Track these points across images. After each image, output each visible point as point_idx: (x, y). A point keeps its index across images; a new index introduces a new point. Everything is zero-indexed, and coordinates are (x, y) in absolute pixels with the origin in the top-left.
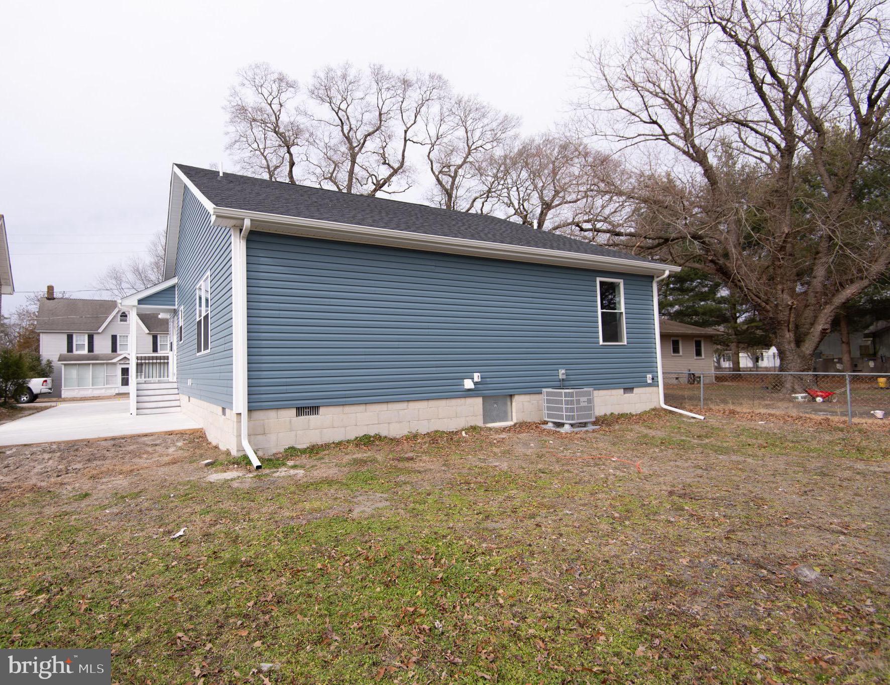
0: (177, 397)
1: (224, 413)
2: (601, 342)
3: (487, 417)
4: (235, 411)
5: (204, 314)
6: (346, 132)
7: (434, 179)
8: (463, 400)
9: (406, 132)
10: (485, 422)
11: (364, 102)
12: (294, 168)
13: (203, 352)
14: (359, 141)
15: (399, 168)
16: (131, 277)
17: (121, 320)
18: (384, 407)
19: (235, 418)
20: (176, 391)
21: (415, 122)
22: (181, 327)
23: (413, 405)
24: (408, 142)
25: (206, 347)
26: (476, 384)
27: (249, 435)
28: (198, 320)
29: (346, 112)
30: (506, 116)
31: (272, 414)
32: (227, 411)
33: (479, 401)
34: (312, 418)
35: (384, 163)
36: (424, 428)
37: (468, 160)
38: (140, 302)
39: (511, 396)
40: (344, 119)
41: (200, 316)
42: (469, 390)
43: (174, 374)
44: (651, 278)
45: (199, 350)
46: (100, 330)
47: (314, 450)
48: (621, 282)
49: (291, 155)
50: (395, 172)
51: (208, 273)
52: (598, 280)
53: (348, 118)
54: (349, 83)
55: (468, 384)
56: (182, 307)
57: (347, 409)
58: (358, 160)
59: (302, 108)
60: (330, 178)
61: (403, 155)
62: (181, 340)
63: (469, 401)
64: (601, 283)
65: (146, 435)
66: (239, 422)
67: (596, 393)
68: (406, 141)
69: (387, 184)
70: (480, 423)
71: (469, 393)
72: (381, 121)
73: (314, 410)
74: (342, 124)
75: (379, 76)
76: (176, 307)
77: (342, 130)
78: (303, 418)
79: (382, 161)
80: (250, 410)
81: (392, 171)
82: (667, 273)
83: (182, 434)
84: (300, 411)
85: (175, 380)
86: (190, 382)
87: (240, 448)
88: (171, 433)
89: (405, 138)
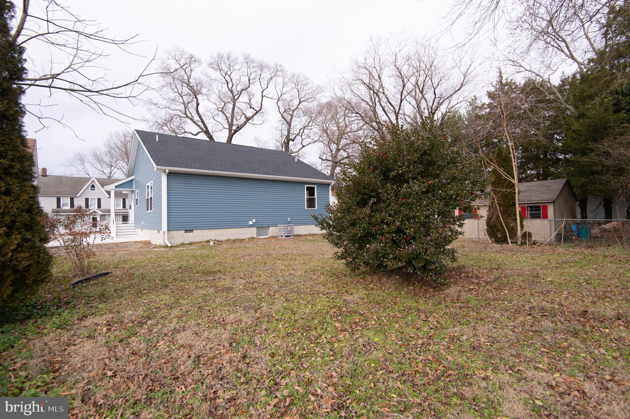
0: (135, 230)
1: (159, 233)
2: (306, 208)
3: (258, 234)
4: (163, 231)
5: (150, 197)
6: (230, 87)
7: (280, 115)
8: (248, 229)
9: (262, 92)
10: (257, 236)
11: (241, 71)
12: (199, 106)
13: (149, 211)
14: (238, 92)
15: (260, 110)
16: (91, 159)
17: (91, 190)
18: (218, 230)
19: (163, 233)
20: (134, 228)
21: (267, 87)
22: (137, 199)
23: (228, 230)
24: (264, 97)
25: (151, 209)
26: (253, 223)
27: (168, 239)
28: (147, 198)
29: (230, 76)
30: (318, 87)
31: (176, 232)
32: (160, 232)
33: (255, 229)
34: (191, 234)
35: (251, 108)
36: (233, 238)
37: (299, 107)
38: (116, 187)
39: (269, 227)
40: (229, 80)
41: (148, 197)
42: (251, 225)
43: (132, 220)
44: (329, 185)
45: (148, 210)
46: (78, 195)
47: (191, 244)
48: (316, 186)
49: (197, 100)
50: (257, 112)
51: (152, 182)
52: (306, 186)
53: (231, 80)
54: (231, 61)
55: (251, 223)
56: (138, 190)
57: (203, 231)
58: (237, 104)
59: (204, 72)
60: (222, 111)
61: (261, 104)
62: (137, 205)
63: (251, 229)
64: (307, 187)
65: (126, 242)
66: (164, 234)
67: (294, 227)
68: (262, 96)
69: (252, 120)
70: (255, 236)
71: (251, 226)
72: (249, 83)
73: (191, 231)
74: (228, 83)
75: (248, 60)
76: (134, 189)
77: (228, 87)
78: (187, 234)
79: (249, 107)
80: (168, 231)
81: (255, 112)
82: (333, 183)
83: (141, 242)
84: (186, 231)
85: (133, 222)
86: (143, 223)
87: (165, 243)
88: (136, 242)
89: (262, 95)
